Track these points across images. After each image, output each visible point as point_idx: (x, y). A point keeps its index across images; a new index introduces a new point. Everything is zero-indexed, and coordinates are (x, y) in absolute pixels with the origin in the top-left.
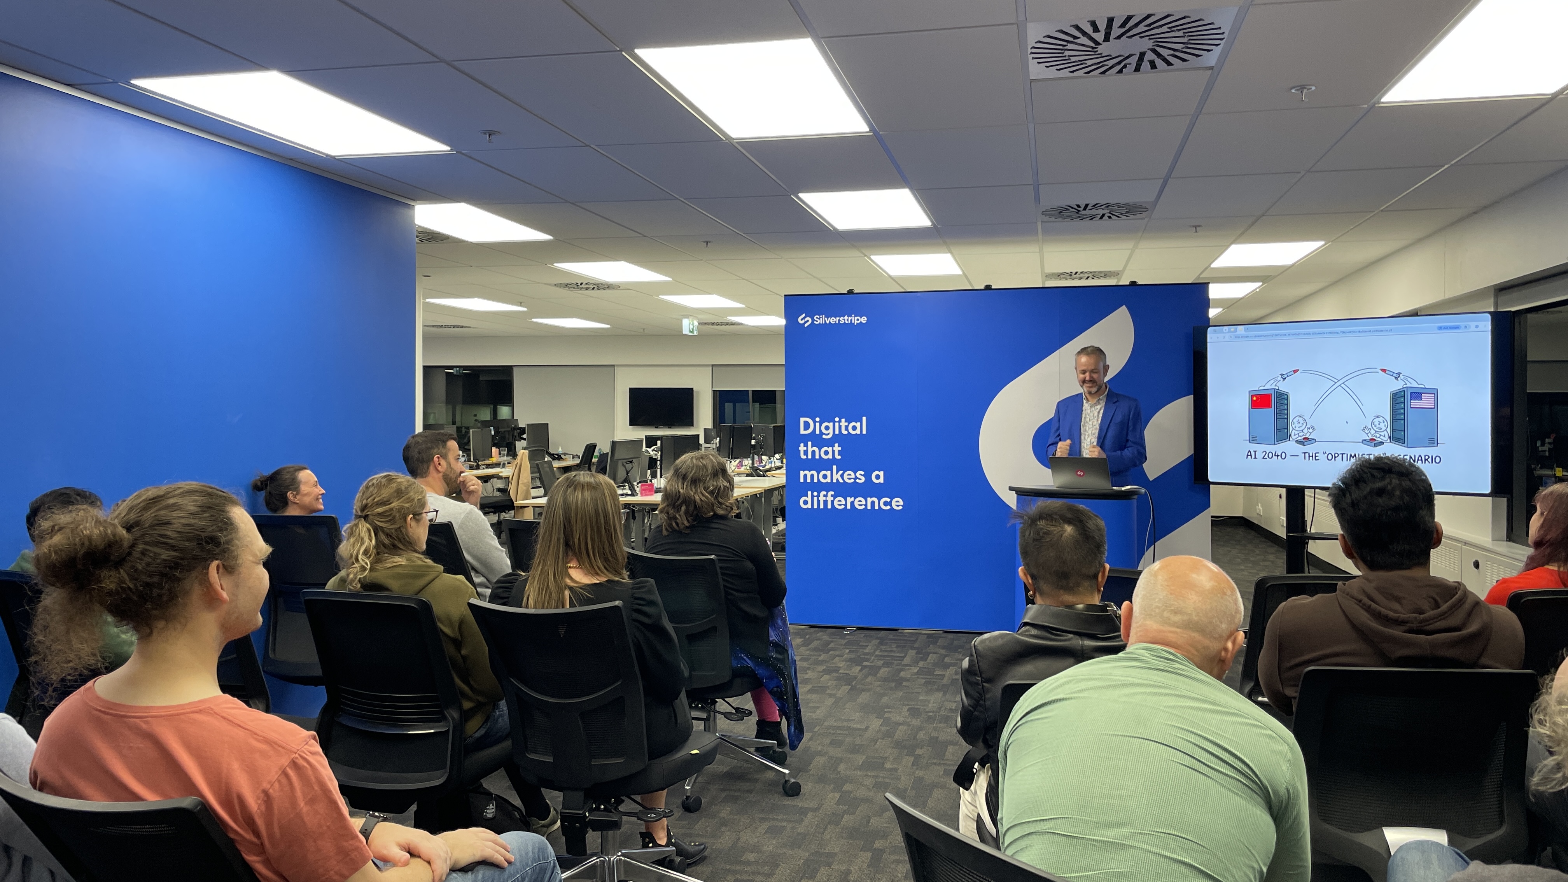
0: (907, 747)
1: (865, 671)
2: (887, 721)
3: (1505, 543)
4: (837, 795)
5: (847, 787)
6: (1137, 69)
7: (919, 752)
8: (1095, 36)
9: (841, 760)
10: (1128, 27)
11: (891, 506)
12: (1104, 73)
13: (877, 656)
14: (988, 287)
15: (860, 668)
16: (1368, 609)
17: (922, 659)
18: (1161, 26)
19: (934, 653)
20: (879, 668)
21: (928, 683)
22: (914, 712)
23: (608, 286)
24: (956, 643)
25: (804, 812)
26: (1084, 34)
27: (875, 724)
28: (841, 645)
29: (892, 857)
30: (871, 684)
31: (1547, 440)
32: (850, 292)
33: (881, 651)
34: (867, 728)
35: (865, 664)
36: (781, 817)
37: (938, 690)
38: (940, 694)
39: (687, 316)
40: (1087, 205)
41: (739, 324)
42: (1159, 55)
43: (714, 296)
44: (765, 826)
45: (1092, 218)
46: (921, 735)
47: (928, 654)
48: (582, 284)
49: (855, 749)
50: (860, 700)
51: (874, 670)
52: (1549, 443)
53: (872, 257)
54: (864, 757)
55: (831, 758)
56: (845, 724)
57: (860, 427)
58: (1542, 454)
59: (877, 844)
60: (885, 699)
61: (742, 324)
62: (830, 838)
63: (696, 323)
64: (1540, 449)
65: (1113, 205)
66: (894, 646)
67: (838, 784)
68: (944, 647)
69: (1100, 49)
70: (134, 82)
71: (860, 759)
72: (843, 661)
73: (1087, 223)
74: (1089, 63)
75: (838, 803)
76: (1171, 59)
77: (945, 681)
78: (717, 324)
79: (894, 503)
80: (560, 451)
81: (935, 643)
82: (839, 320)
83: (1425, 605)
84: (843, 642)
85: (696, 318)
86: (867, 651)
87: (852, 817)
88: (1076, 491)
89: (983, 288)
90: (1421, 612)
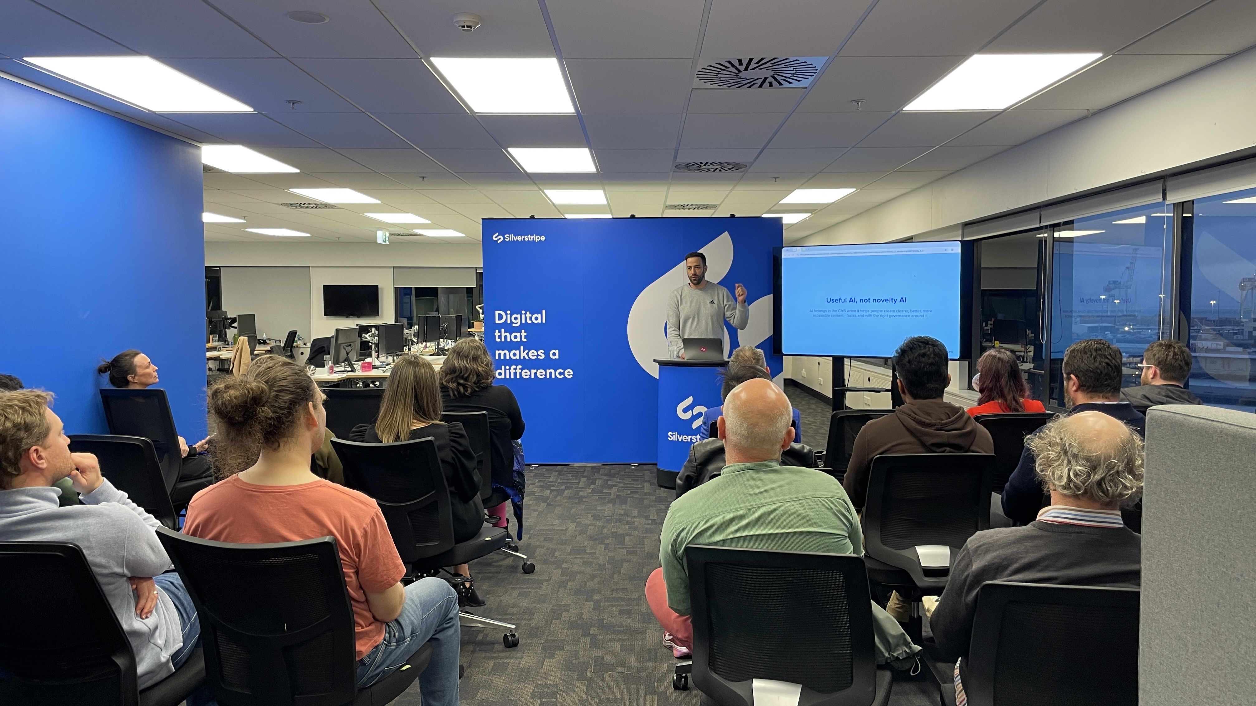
0: (599, 539)
1: (554, 493)
2: (579, 524)
3: (967, 391)
4: (560, 571)
5: (564, 566)
6: (761, 86)
7: (606, 541)
8: (740, 67)
9: (555, 550)
10: (760, 64)
11: (564, 375)
12: (739, 87)
13: (559, 483)
14: (633, 217)
15: (549, 491)
16: (914, 420)
17: (592, 483)
18: (780, 64)
19: (600, 479)
20: (564, 490)
21: (600, 498)
22: (596, 517)
23: (326, 206)
24: (612, 471)
25: (540, 582)
26: (733, 66)
27: (572, 526)
28: (531, 477)
29: (607, 604)
30: (561, 501)
31: (989, 322)
32: (532, 217)
33: (561, 479)
34: (567, 529)
35: (552, 488)
36: (525, 586)
37: (608, 502)
38: (611, 505)
39: (381, 229)
40: (707, 163)
41: (420, 235)
42: (776, 79)
43: (410, 214)
44: (517, 592)
45: (708, 170)
46: (605, 531)
47: (596, 480)
48: (304, 204)
49: (563, 543)
50: (556, 512)
51: (560, 493)
52: (991, 324)
53: (545, 191)
54: (571, 547)
55: (548, 549)
56: (551, 527)
57: (540, 318)
58: (986, 332)
59: (595, 597)
60: (573, 511)
61: (422, 235)
62: (563, 595)
63: (388, 234)
64: (985, 328)
65: (724, 163)
66: (570, 475)
67: (558, 564)
68: (605, 475)
69: (740, 74)
70: (25, 59)
71: (568, 549)
72: (536, 487)
73: (704, 173)
74: (731, 81)
75: (562, 575)
76: (782, 82)
77: (612, 497)
78: (402, 235)
79: (566, 374)
80: (264, 337)
81: (598, 472)
82: (524, 239)
83: (943, 417)
84: (532, 475)
85: (388, 230)
86: (551, 480)
87: (573, 583)
88: (700, 362)
89: (629, 217)
90: (942, 420)
